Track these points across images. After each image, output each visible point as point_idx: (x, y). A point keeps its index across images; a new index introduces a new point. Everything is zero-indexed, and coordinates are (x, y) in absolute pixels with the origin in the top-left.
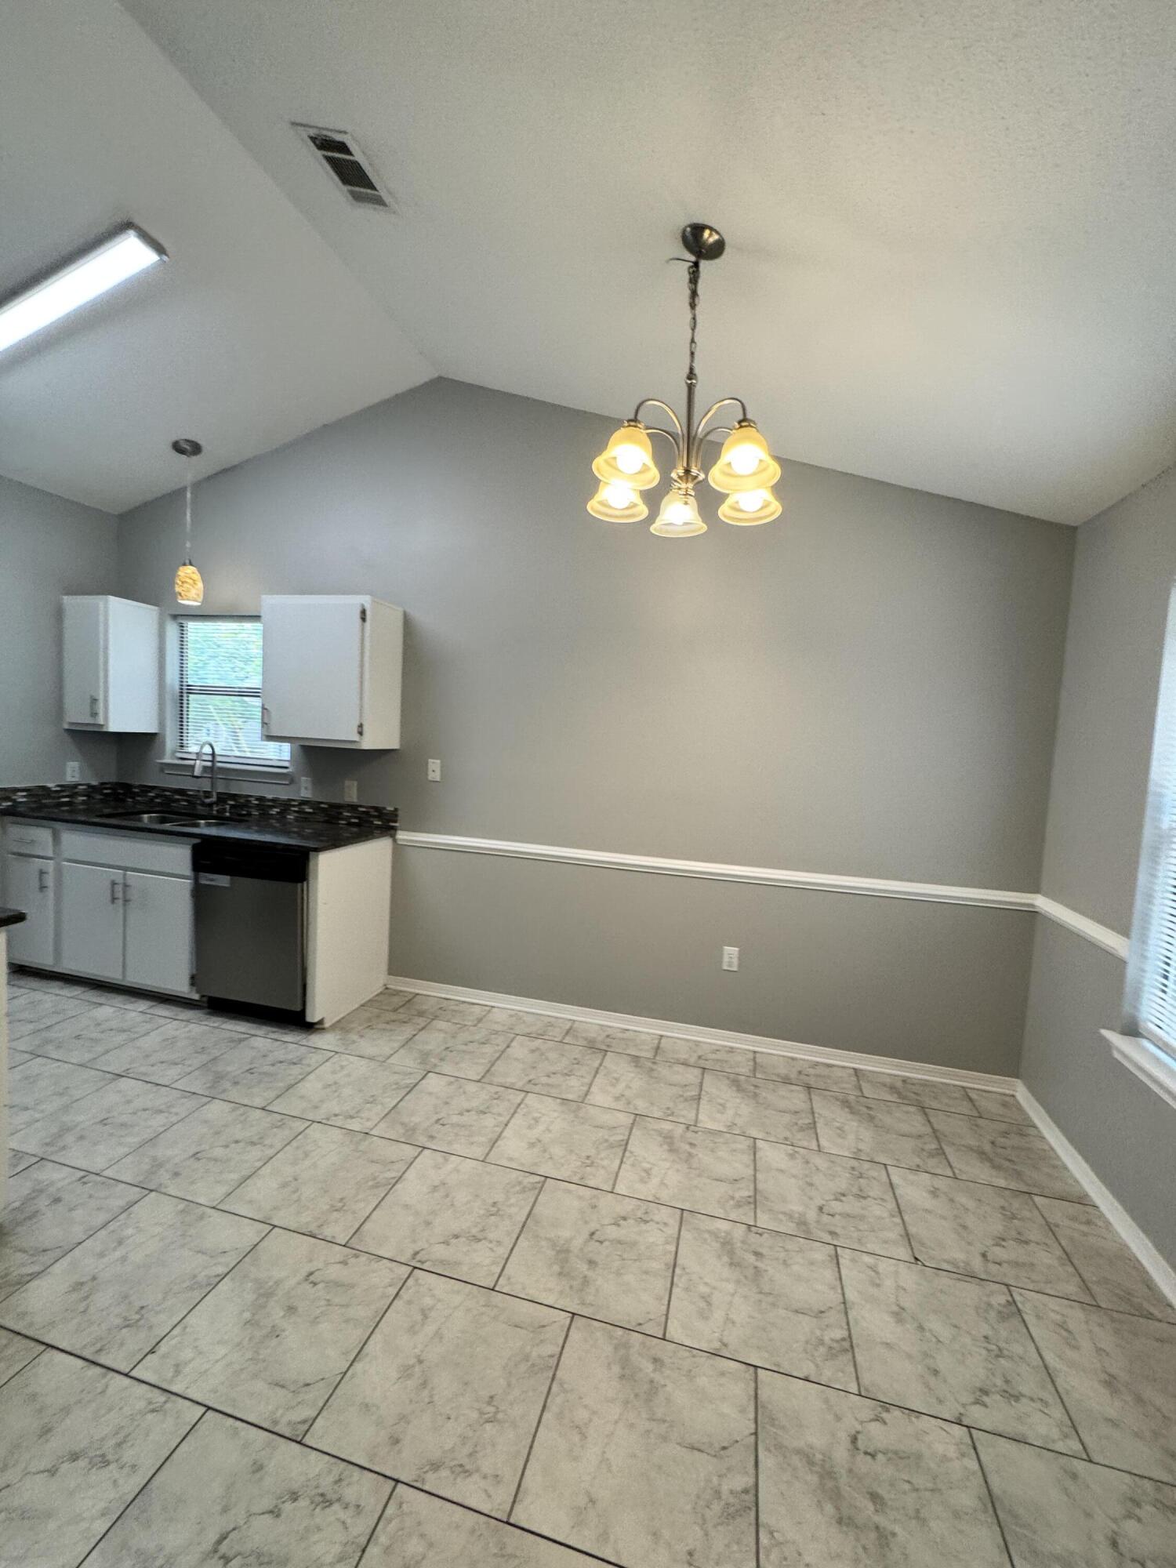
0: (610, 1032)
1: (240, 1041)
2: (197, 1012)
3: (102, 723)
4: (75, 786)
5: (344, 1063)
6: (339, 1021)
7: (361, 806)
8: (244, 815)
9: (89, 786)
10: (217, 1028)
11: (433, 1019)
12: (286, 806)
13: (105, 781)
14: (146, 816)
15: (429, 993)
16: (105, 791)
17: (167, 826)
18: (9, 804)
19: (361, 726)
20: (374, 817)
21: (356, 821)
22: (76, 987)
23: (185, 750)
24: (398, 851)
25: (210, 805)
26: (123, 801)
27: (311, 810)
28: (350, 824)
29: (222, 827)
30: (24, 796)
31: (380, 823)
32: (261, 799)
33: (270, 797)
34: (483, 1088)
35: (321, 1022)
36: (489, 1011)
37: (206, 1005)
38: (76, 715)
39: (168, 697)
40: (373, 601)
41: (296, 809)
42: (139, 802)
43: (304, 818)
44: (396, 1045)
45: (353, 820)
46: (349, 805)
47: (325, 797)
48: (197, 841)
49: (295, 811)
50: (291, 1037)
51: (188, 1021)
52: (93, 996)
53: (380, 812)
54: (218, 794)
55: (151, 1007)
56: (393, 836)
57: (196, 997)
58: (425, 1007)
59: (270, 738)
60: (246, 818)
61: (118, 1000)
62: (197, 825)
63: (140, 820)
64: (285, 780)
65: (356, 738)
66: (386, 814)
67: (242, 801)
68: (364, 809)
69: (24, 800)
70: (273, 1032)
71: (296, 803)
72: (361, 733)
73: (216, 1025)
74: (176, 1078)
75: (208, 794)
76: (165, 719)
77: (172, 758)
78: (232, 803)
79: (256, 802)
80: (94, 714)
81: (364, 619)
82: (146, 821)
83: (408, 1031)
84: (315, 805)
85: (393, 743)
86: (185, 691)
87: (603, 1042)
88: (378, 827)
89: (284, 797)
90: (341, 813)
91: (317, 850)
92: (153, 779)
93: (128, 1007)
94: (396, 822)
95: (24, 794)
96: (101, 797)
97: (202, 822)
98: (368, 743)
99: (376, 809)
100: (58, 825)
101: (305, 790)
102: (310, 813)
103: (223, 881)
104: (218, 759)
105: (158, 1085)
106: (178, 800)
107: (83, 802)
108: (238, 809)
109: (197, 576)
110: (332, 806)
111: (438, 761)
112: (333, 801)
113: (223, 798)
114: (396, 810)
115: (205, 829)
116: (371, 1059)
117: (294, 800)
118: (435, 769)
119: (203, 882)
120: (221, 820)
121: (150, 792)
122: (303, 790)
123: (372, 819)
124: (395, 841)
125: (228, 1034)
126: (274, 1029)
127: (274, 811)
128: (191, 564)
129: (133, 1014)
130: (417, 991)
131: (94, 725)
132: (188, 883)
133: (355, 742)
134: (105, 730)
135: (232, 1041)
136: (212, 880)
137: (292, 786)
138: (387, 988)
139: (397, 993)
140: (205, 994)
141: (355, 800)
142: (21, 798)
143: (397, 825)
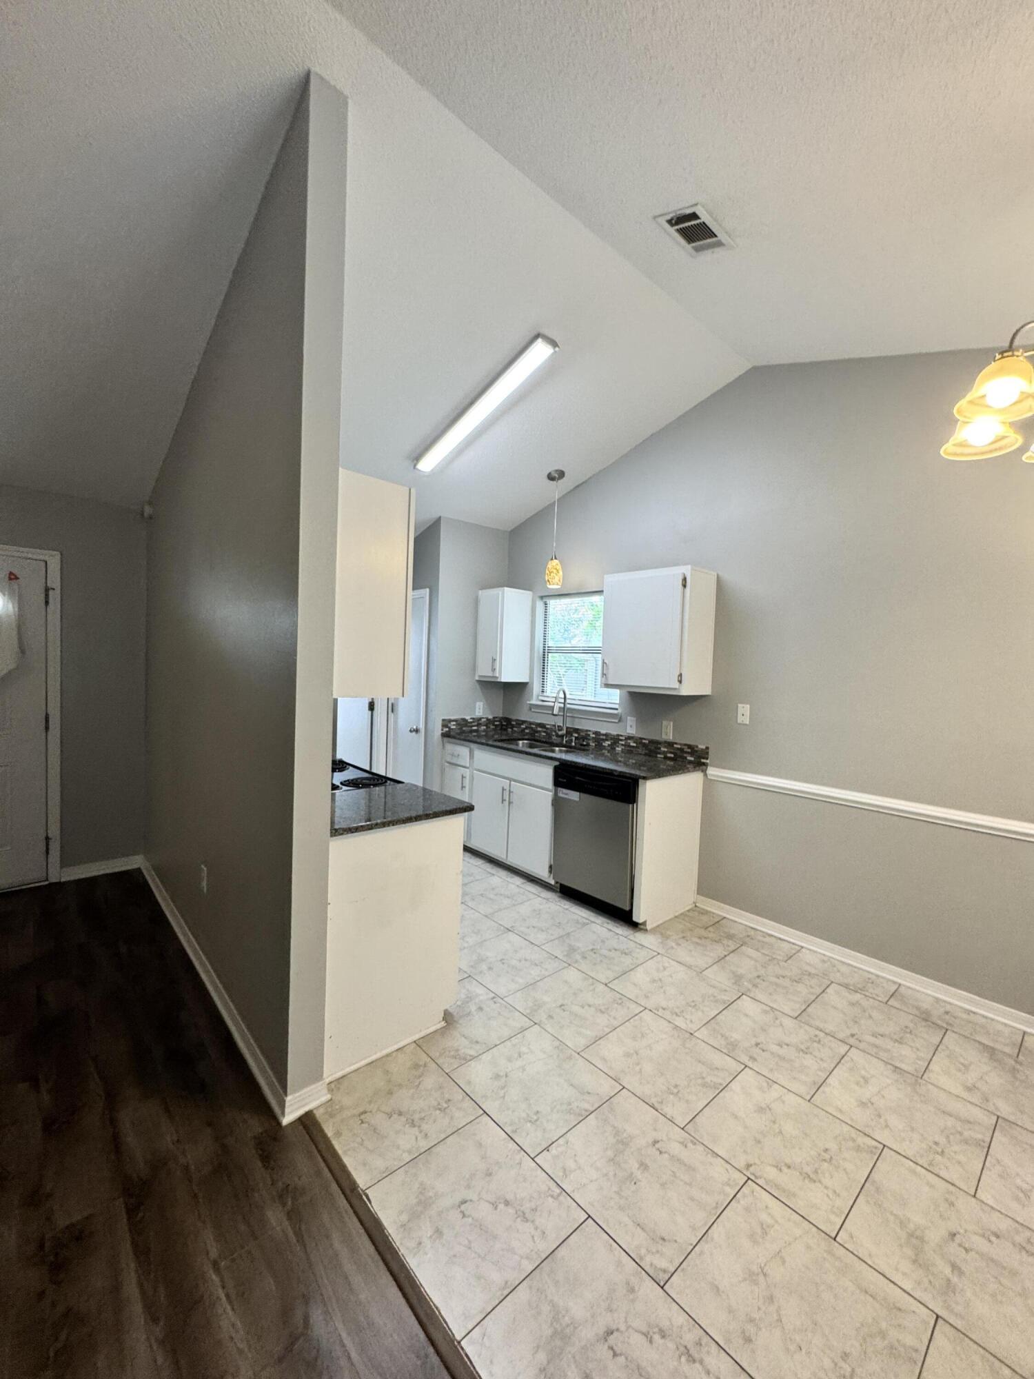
0: (948, 1008)
1: (584, 924)
2: (554, 894)
3: (497, 675)
4: (480, 719)
5: (666, 965)
6: (658, 926)
7: (676, 743)
8: (584, 745)
9: (488, 719)
10: (567, 909)
11: (742, 945)
12: (616, 740)
13: (496, 716)
14: (521, 742)
15: (737, 919)
16: (496, 723)
17: (535, 751)
19: (681, 675)
20: (688, 753)
21: (672, 756)
22: (478, 859)
23: (545, 694)
24: (709, 785)
25: (562, 736)
26: (506, 730)
27: (635, 745)
28: (666, 758)
29: (571, 754)
30: (454, 725)
31: (692, 759)
32: (597, 733)
33: (603, 732)
34: (801, 1027)
35: (644, 923)
36: (799, 951)
37: (558, 890)
38: (484, 671)
39: (536, 655)
40: (692, 569)
41: (623, 743)
42: (515, 731)
43: (629, 751)
44: (710, 961)
45: (669, 755)
46: (666, 742)
47: (648, 734)
48: (557, 763)
49: (622, 745)
50: (621, 930)
51: (548, 899)
52: (488, 867)
53: (693, 750)
54: (567, 728)
55: (523, 884)
56: (704, 771)
57: (552, 882)
58: (732, 932)
59: (607, 686)
60: (586, 748)
61: (503, 873)
62: (553, 751)
63: (517, 745)
64: (616, 719)
65: (676, 685)
66: (697, 751)
67: (583, 734)
68: (679, 746)
69: (454, 727)
70: (608, 923)
71: (624, 738)
72: (680, 682)
73: (566, 907)
74: (544, 942)
75: (560, 728)
76: (533, 673)
77: (536, 700)
78: (576, 735)
79: (594, 736)
80: (494, 670)
81: (684, 586)
82: (521, 745)
83: (719, 950)
84: (639, 741)
85: (707, 691)
86: (546, 651)
87: (940, 1017)
88: (690, 762)
89: (614, 733)
90: (660, 748)
91: (645, 778)
92: (525, 715)
93: (509, 879)
94: (707, 759)
95: (454, 723)
96: (494, 727)
97: (557, 749)
98: (685, 691)
99: (689, 746)
100: (473, 746)
101: (630, 728)
102: (633, 747)
103: (574, 796)
104: (568, 701)
105: (532, 943)
106: (540, 732)
107: (484, 731)
108: (581, 741)
109: (559, 567)
110: (651, 742)
111: (748, 706)
112: (654, 738)
113: (570, 731)
114: (707, 748)
115: (559, 754)
116: (690, 967)
117: (621, 736)
118: (744, 713)
119: (560, 795)
120: (570, 748)
121: (522, 724)
122: (628, 728)
123: (685, 755)
124: (706, 775)
125: (576, 917)
126: (609, 922)
127: (606, 744)
128: (556, 558)
129: (513, 886)
130: (725, 915)
131: (493, 677)
132: (550, 795)
133: (675, 689)
134: (499, 680)
135: (578, 922)
136: (566, 794)
137: (620, 724)
138: (696, 906)
139: (705, 913)
140: (558, 881)
141: (671, 738)
142: (453, 726)
143: (708, 761)
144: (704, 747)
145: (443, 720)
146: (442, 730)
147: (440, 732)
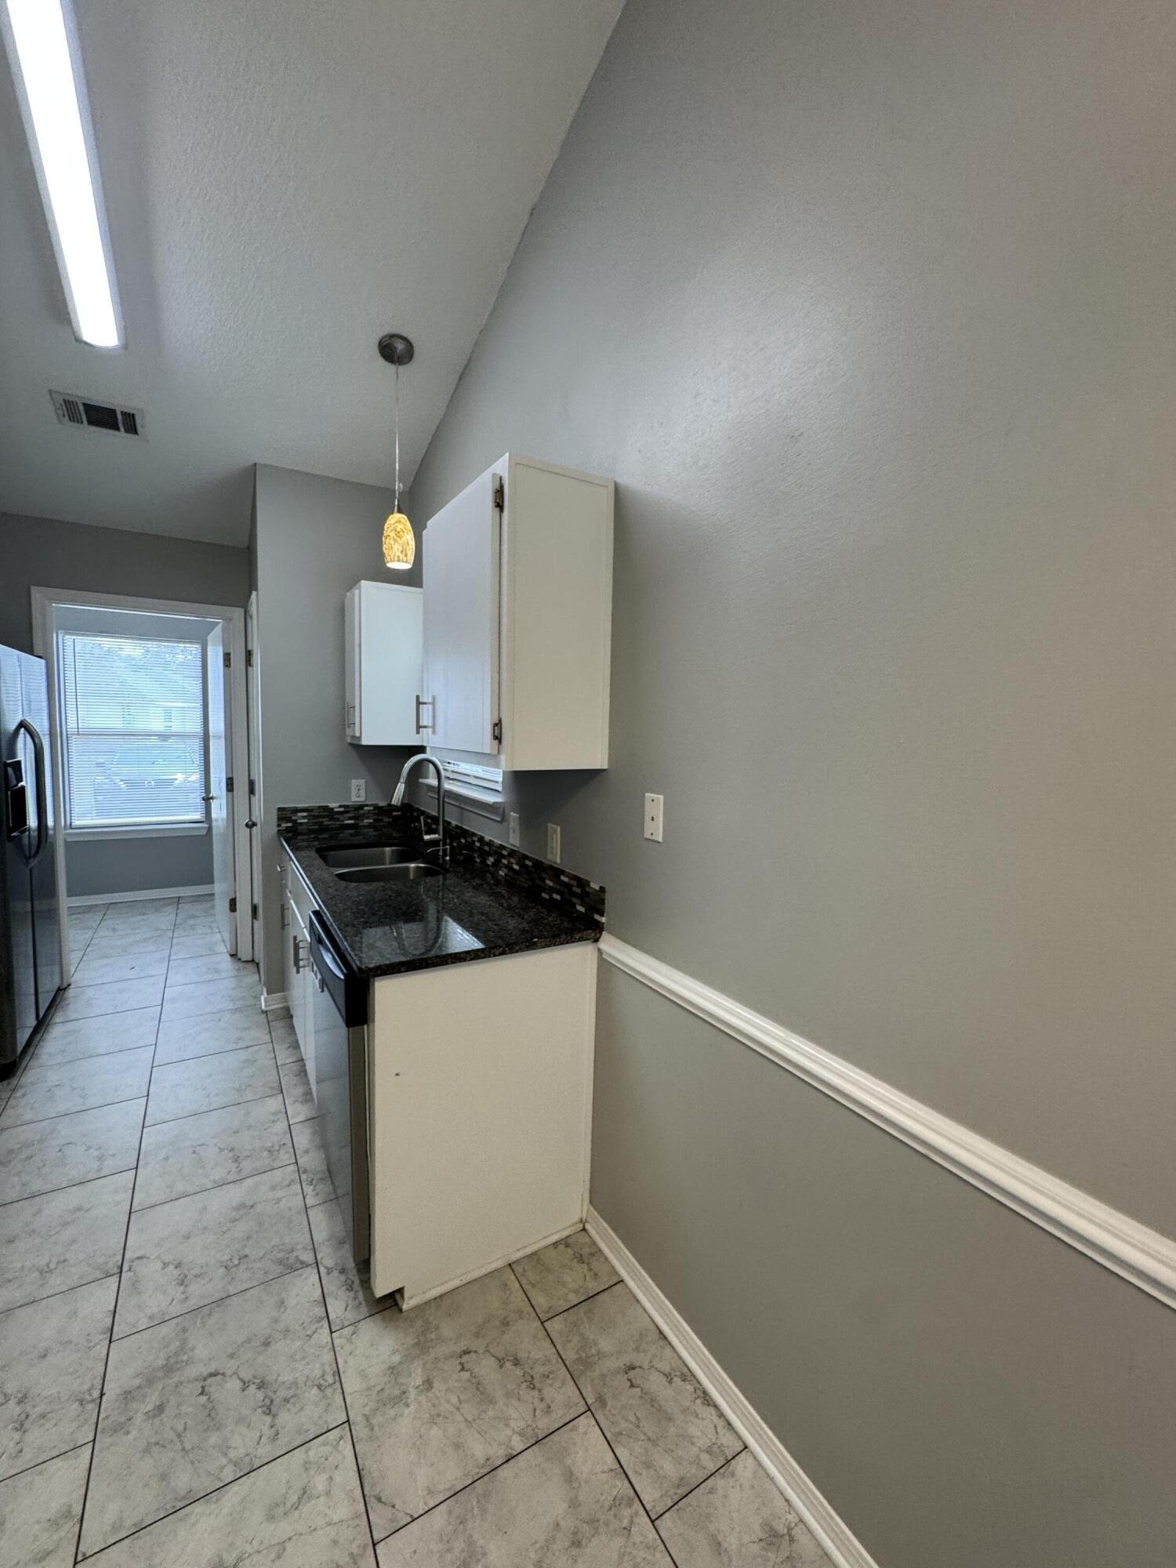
3: (360, 733)
4: (361, 807)
7: (564, 873)
9: (376, 807)
11: (586, 1411)
12: (498, 855)
16: (394, 813)
18: (290, 825)
19: (498, 725)
20: (578, 896)
21: (559, 898)
24: (606, 969)
25: (436, 843)
27: (519, 868)
28: (551, 902)
30: (304, 817)
31: (583, 911)
32: (481, 840)
33: (487, 837)
35: (393, 1296)
41: (506, 862)
43: (513, 880)
45: (555, 897)
46: (552, 868)
49: (505, 866)
53: (583, 889)
56: (598, 942)
64: (498, 814)
65: (493, 748)
66: (591, 896)
67: (468, 840)
68: (567, 880)
69: (306, 821)
71: (506, 853)
72: (499, 739)
79: (478, 844)
80: (353, 725)
81: (499, 505)
84: (524, 862)
88: (581, 919)
90: (545, 880)
94: (601, 914)
95: (305, 814)
96: (389, 820)
99: (580, 882)
101: (513, 834)
102: (516, 872)
107: (370, 827)
110: (536, 865)
111: (661, 797)
112: (539, 858)
114: (602, 890)
117: (504, 848)
118: (655, 814)
122: (511, 833)
123: (574, 900)
124: (599, 951)
127: (490, 861)
128: (398, 511)
131: (353, 737)
134: (363, 742)
137: (504, 825)
138: (584, 1227)
141: (558, 861)
142: (302, 818)
143: (603, 920)
144: (597, 888)
145: (280, 809)
146: (279, 825)
147: (276, 829)
